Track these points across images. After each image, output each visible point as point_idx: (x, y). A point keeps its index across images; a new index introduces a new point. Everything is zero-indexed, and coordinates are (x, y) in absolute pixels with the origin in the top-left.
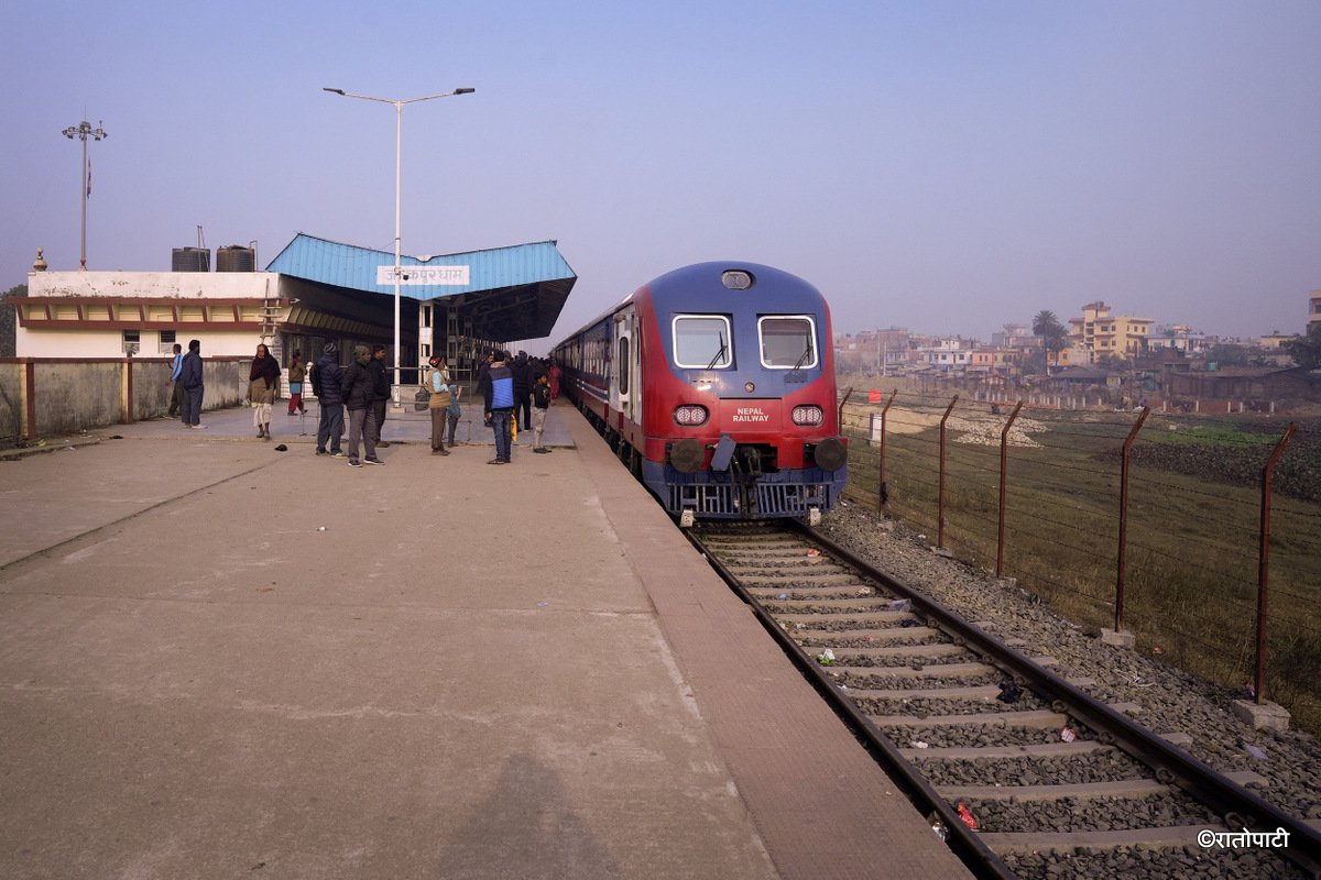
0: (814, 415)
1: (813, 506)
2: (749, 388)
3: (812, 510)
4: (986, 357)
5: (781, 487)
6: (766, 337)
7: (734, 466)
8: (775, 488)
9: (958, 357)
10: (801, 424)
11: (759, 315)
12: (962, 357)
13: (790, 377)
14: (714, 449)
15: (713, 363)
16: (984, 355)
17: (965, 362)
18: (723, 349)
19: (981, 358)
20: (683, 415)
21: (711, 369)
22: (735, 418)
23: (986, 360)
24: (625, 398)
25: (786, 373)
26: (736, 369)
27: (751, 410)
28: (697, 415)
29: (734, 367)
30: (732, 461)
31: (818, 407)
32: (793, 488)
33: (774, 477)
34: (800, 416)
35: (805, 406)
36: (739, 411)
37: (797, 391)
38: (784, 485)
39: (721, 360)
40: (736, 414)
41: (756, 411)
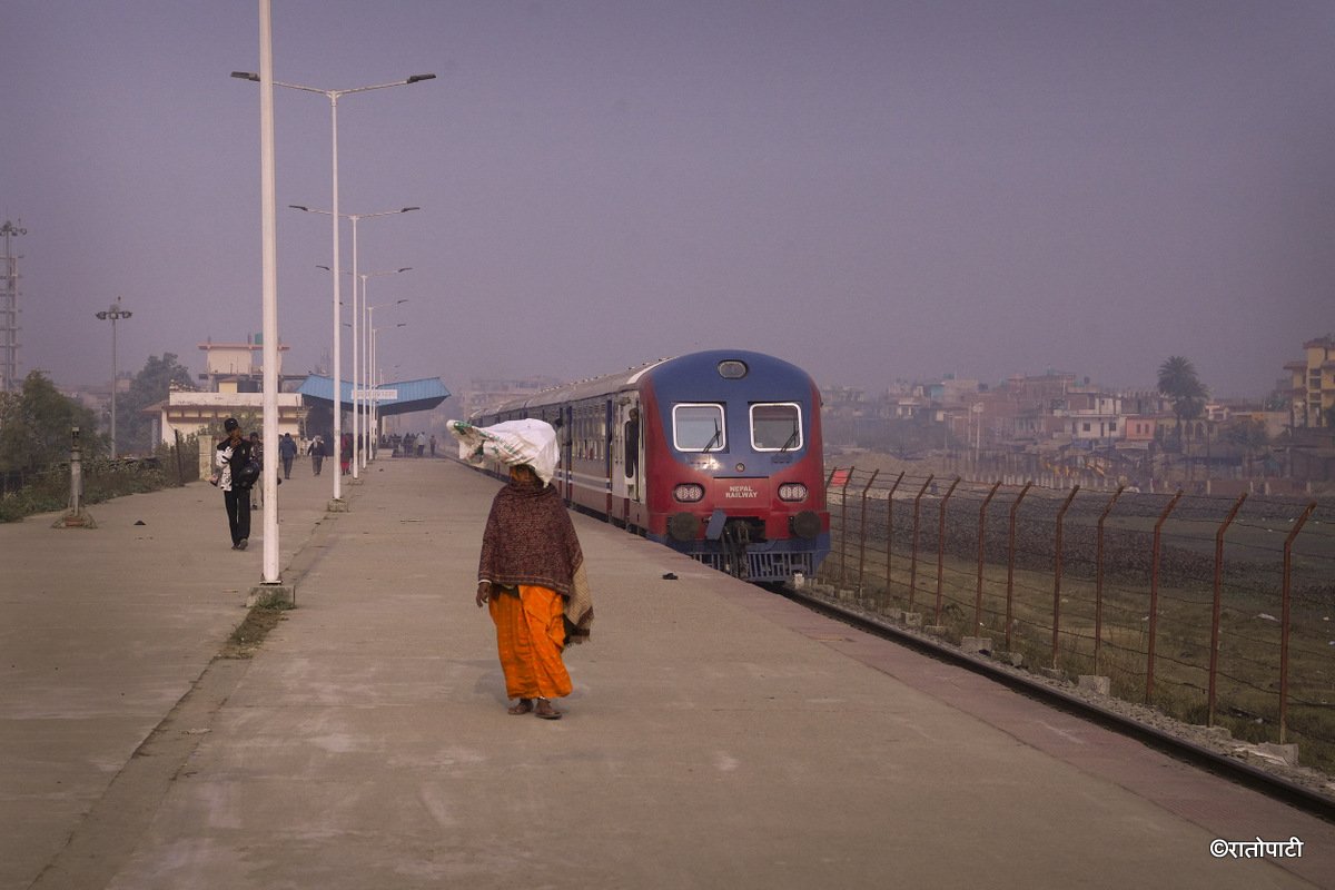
0: (798, 492)
1: (797, 572)
2: (741, 468)
3: (796, 575)
4: (1147, 426)
5: (768, 555)
6: (757, 423)
7: (726, 536)
8: (763, 555)
9: (1107, 427)
10: (788, 500)
11: (751, 403)
12: (1113, 427)
13: (776, 459)
14: (708, 522)
15: (710, 446)
16: (1143, 424)
17: (1116, 434)
18: (718, 434)
19: (1139, 426)
20: (682, 493)
21: (707, 452)
22: (728, 495)
23: (1147, 431)
24: (631, 481)
25: (773, 455)
26: (728, 452)
27: (741, 488)
28: (695, 493)
29: (727, 450)
30: (724, 531)
31: (803, 484)
32: (780, 556)
33: (762, 546)
34: (786, 493)
35: (791, 484)
36: (731, 489)
37: (784, 471)
38: (771, 553)
39: (716, 444)
40: (728, 491)
41: (746, 489)
